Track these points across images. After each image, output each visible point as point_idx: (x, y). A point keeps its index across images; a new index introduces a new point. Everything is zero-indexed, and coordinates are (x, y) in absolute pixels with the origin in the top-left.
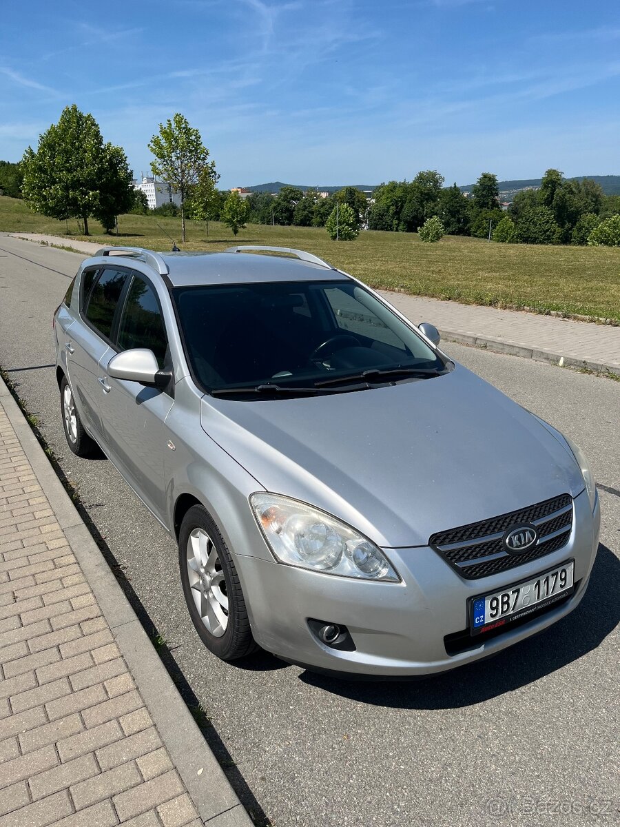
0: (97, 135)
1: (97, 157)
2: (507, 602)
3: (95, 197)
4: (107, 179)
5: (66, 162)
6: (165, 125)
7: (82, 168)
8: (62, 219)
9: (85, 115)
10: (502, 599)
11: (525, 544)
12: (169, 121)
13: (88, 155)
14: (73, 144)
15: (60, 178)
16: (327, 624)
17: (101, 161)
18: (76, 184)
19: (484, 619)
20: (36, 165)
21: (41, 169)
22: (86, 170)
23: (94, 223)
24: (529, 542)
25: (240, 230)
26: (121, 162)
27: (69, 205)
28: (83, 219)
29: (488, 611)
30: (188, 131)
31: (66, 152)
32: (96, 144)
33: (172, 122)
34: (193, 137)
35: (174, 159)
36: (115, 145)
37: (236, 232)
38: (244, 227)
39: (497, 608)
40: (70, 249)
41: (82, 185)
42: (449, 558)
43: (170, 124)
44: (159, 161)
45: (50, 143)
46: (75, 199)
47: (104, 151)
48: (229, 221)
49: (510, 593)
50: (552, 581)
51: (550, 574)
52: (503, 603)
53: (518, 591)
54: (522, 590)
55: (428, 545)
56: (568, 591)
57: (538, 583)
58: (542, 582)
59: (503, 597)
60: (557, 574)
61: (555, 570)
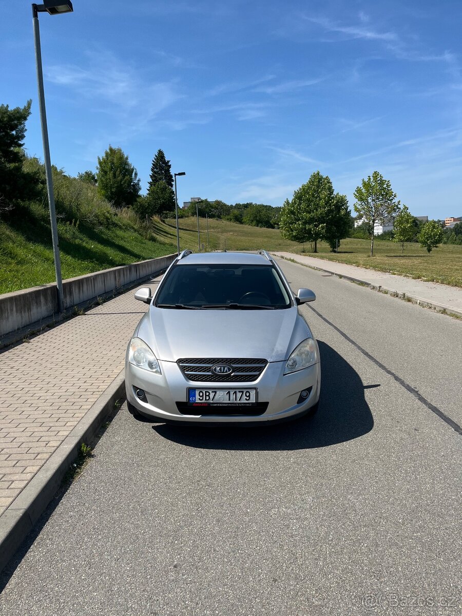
0: (330, 188)
1: (328, 202)
2: (209, 396)
3: (323, 228)
4: (332, 216)
5: (307, 207)
6: (366, 180)
7: (317, 210)
8: (301, 242)
9: (324, 177)
10: (206, 394)
11: (223, 372)
12: (369, 177)
13: (322, 202)
14: (313, 196)
15: (302, 217)
16: (138, 389)
17: (330, 205)
18: (311, 221)
19: (195, 399)
20: (289, 210)
21: (292, 212)
22: (319, 211)
23: (323, 245)
24: (226, 372)
25: (433, 249)
26: (343, 205)
27: (306, 233)
28: (314, 242)
29: (197, 396)
30: (382, 182)
31: (308, 200)
32: (328, 194)
33: (371, 177)
34: (385, 186)
35: (370, 201)
36: (341, 194)
37: (429, 250)
38: (437, 247)
39: (202, 396)
40: (293, 261)
41: (316, 221)
42: (183, 369)
43: (370, 179)
44: (359, 202)
45: (299, 197)
46: (310, 230)
47: (333, 198)
48: (424, 243)
49: (211, 392)
50: (239, 395)
51: (237, 390)
52: (206, 395)
53: (216, 392)
54: (218, 392)
55: (176, 362)
56: (252, 403)
57: (229, 392)
58: (232, 393)
59: (206, 392)
60: (243, 392)
61: (241, 389)
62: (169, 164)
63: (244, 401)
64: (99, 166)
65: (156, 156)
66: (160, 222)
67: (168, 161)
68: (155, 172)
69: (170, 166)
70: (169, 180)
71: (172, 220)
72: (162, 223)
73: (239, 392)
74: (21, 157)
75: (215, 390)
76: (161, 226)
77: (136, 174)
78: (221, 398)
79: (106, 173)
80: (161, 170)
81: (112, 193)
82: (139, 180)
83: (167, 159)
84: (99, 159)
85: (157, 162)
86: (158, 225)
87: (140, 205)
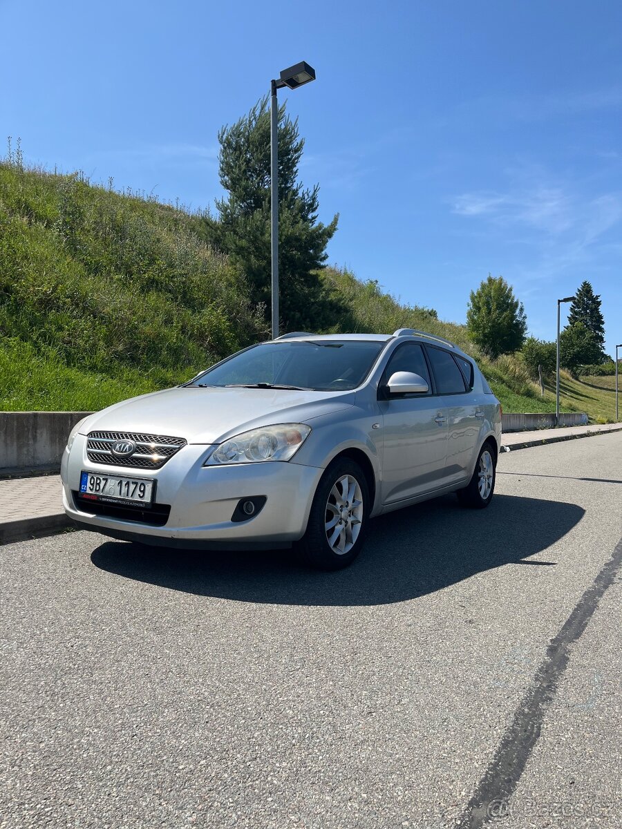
2: (99, 484)
10: (97, 481)
11: (122, 452)
19: (86, 488)
29: (89, 484)
39: (93, 484)
42: (90, 445)
49: (101, 479)
50: (132, 487)
51: (131, 481)
52: (97, 484)
53: (106, 480)
54: (109, 480)
55: (87, 435)
56: (146, 503)
57: (121, 483)
58: (124, 483)
59: (97, 478)
60: (136, 483)
61: (136, 481)
62: (598, 300)
63: (137, 498)
64: (470, 303)
65: (579, 291)
66: (571, 378)
67: (597, 297)
68: (576, 313)
69: (599, 303)
70: (598, 321)
71: (597, 377)
72: (573, 380)
73: (133, 483)
74: (322, 280)
75: (107, 476)
76: (570, 384)
77: (522, 310)
78: (112, 490)
79: (479, 309)
80: (585, 309)
81: (485, 335)
82: (525, 317)
83: (594, 294)
84: (473, 293)
85: (580, 298)
86: (566, 382)
87: (537, 354)
